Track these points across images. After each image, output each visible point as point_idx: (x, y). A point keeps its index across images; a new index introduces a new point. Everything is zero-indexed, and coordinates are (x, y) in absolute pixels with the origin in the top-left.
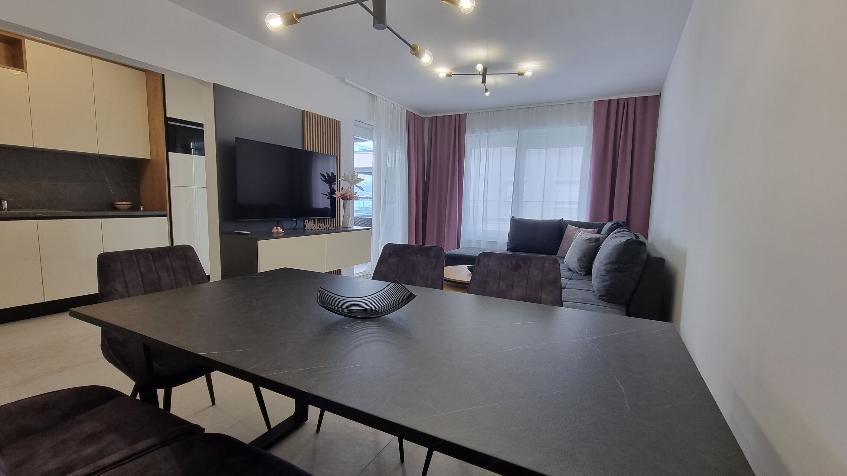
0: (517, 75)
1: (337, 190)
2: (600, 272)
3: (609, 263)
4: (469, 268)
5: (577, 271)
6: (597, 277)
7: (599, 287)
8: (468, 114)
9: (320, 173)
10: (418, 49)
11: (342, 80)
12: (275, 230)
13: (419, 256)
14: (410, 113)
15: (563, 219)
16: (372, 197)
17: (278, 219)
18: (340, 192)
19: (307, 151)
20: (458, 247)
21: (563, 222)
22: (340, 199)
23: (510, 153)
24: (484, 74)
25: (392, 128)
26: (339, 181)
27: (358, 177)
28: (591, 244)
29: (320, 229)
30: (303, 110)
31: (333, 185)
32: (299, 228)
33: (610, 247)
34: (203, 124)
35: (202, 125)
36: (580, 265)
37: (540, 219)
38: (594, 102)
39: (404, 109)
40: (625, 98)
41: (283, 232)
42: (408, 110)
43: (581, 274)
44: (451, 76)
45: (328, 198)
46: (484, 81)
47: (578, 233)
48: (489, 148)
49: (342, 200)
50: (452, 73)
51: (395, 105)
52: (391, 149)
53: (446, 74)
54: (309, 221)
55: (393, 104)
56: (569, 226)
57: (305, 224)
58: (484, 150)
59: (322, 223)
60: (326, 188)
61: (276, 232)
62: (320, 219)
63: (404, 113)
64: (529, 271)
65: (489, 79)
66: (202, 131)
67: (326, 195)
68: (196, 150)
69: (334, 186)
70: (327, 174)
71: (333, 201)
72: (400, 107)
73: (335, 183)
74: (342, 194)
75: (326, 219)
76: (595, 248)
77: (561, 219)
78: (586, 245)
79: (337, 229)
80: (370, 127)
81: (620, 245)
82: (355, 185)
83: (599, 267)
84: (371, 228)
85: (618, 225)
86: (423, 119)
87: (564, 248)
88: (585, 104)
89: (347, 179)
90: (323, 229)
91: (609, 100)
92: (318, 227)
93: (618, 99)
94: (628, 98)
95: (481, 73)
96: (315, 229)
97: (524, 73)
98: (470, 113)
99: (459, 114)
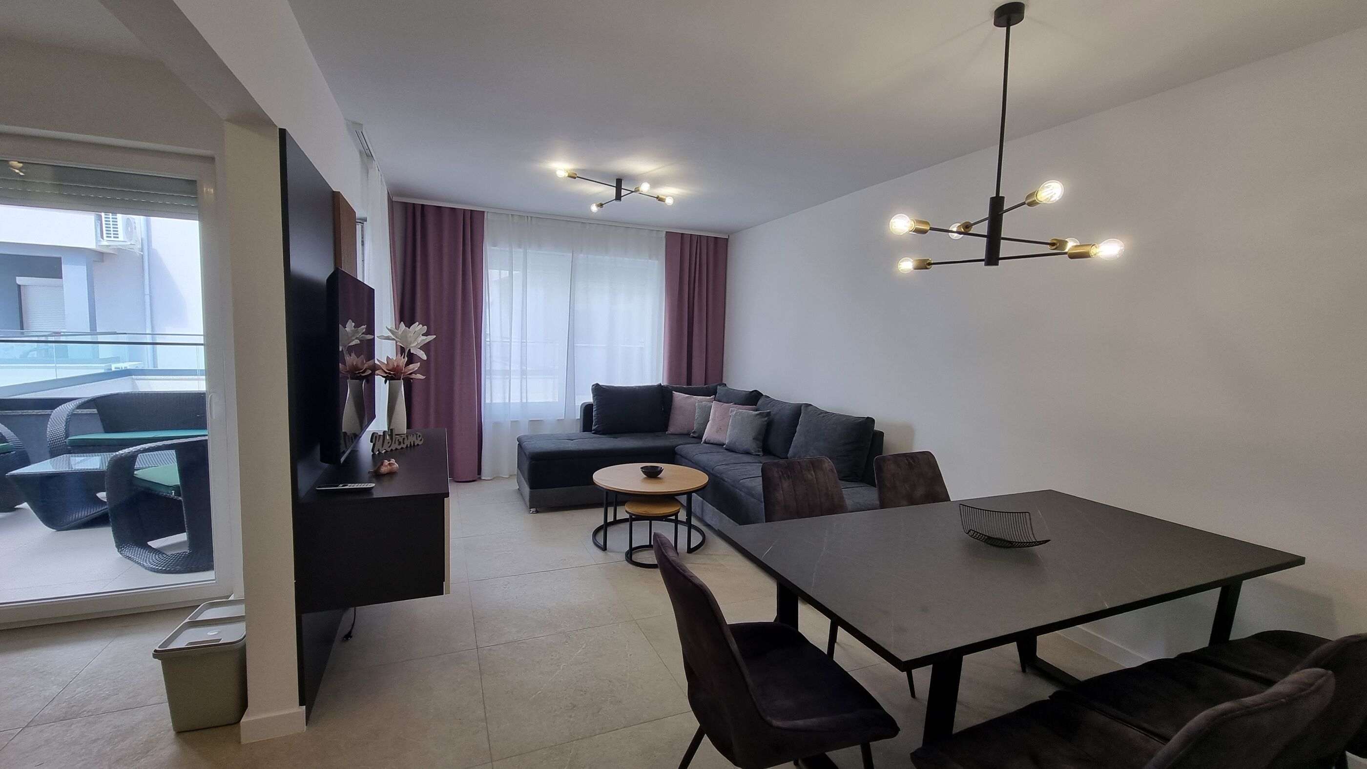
5: (752, 452)
8: (487, 212)
11: (354, 125)
21: (664, 388)
24: (619, 188)
29: (399, 447)
36: (757, 445)
38: (665, 233)
40: (698, 235)
43: (758, 455)
44: (575, 178)
46: (619, 197)
48: (526, 272)
50: (576, 174)
53: (568, 174)
56: (675, 393)
57: (373, 442)
58: (517, 275)
74: (393, 369)
77: (659, 385)
86: (393, 203)
87: (678, 423)
88: (655, 231)
89: (399, 339)
90: (404, 446)
91: (682, 234)
92: (397, 443)
93: (691, 235)
94: (700, 236)
95: (615, 186)
96: (391, 448)
97: (665, 199)
98: (490, 212)
99: (471, 210)
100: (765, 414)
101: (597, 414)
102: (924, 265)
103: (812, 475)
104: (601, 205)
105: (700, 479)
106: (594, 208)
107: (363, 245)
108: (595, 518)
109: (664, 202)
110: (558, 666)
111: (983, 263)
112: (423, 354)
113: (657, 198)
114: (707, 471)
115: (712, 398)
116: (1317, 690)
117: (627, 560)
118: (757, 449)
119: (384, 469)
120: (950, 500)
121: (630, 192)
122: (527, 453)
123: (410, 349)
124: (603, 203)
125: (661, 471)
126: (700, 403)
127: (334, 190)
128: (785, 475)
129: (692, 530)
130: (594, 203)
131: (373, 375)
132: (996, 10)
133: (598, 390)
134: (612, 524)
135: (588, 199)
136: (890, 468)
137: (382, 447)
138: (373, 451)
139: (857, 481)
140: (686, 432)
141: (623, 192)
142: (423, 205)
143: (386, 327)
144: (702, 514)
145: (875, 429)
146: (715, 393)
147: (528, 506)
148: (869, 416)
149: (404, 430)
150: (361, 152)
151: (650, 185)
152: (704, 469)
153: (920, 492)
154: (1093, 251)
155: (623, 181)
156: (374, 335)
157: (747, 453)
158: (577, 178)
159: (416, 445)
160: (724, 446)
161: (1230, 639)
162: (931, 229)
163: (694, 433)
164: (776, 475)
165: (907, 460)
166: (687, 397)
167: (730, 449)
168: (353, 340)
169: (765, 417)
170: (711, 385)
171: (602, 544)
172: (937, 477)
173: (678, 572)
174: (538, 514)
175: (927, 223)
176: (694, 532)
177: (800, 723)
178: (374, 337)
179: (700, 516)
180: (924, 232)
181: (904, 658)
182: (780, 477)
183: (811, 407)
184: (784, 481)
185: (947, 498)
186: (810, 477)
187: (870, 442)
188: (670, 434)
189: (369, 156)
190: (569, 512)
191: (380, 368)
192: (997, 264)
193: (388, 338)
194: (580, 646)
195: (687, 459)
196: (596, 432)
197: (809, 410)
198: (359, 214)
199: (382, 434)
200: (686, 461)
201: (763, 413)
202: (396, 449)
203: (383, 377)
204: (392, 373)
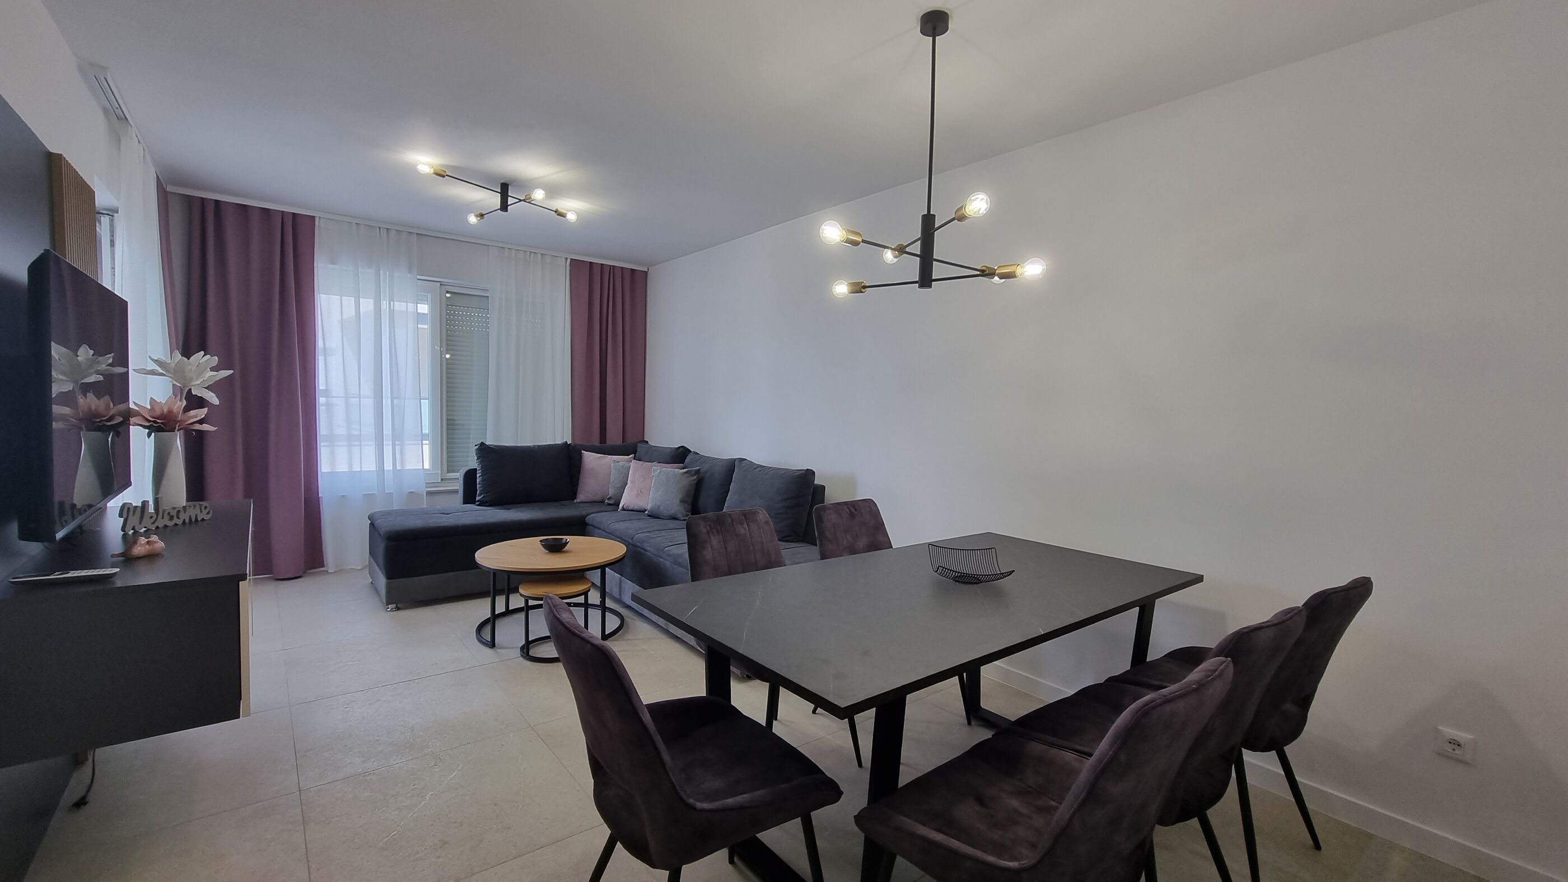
8: (320, 218)
14: (158, 178)
21: (570, 447)
24: (504, 195)
29: (170, 524)
38: (569, 261)
40: (610, 266)
42: (156, 170)
44: (443, 176)
46: (504, 207)
50: (445, 171)
53: (433, 170)
55: (145, 153)
56: (584, 452)
57: (125, 517)
63: (154, 177)
77: (564, 443)
86: (166, 195)
87: (589, 488)
89: (172, 373)
90: (180, 522)
91: (590, 262)
92: (167, 517)
93: (602, 264)
94: (613, 266)
95: (500, 191)
96: (155, 525)
97: (566, 214)
98: (323, 218)
99: (293, 214)
100: (693, 472)
101: (482, 481)
102: (859, 288)
103: (745, 529)
104: (482, 216)
105: (616, 550)
106: (473, 219)
107: (112, 244)
108: (480, 609)
109: (565, 217)
110: (422, 797)
111: (917, 284)
112: (211, 397)
113: (556, 212)
114: (625, 541)
115: (631, 458)
116: (1220, 675)
117: (522, 656)
118: (685, 513)
119: (138, 550)
120: (892, 547)
121: (518, 200)
122: (382, 533)
123: (191, 389)
124: (484, 213)
125: (566, 543)
126: (617, 464)
127: (51, 151)
128: (714, 531)
129: (607, 613)
130: (472, 213)
131: (125, 423)
132: (922, 16)
133: (484, 451)
134: (503, 615)
135: (465, 208)
136: (831, 518)
137: (140, 524)
138: (123, 529)
139: (797, 542)
140: (600, 499)
141: (510, 201)
142: (217, 202)
143: (149, 357)
144: (620, 594)
145: (815, 483)
146: (635, 452)
147: (385, 601)
148: (809, 468)
149: (182, 501)
150: (105, 111)
151: (545, 192)
152: (622, 539)
153: (862, 542)
154: (1019, 271)
155: (509, 187)
156: (128, 367)
157: (674, 518)
158: (446, 177)
159: (199, 519)
160: (646, 512)
161: (1148, 660)
162: (863, 241)
163: (609, 499)
164: (704, 531)
165: (848, 508)
166: (601, 457)
167: (653, 516)
168: (90, 375)
169: (694, 476)
170: (630, 440)
171: (489, 640)
172: (878, 527)
173: (573, 633)
174: (398, 612)
175: (859, 234)
176: (609, 616)
177: (730, 801)
178: (128, 371)
179: (618, 597)
180: (855, 243)
181: (843, 704)
182: (708, 533)
183: (746, 461)
184: (712, 537)
185: (890, 546)
186: (742, 531)
187: (811, 497)
188: (580, 503)
189: (122, 119)
190: (443, 605)
191: (137, 414)
192: (930, 286)
193: (153, 373)
194: (455, 767)
195: (599, 529)
196: (482, 504)
197: (743, 465)
198: (102, 199)
199: (140, 504)
200: (599, 531)
201: (691, 471)
202: (166, 526)
203: (145, 427)
204: (158, 421)
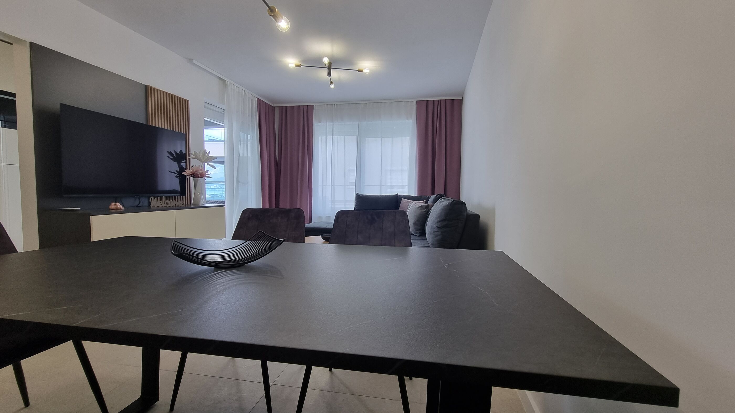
0: (357, 71)
1: (187, 168)
2: (433, 229)
3: (440, 221)
4: (323, 238)
5: (413, 233)
6: (431, 234)
7: (433, 241)
8: (315, 105)
9: (167, 151)
10: (276, 11)
11: (191, 60)
12: (113, 205)
13: (279, 218)
14: (261, 101)
15: (398, 194)
16: (224, 181)
17: (117, 195)
18: (189, 169)
19: (152, 126)
20: (310, 222)
21: (398, 196)
22: (190, 178)
23: (352, 141)
24: (330, 68)
25: (243, 114)
26: (189, 159)
27: (210, 155)
28: (423, 210)
29: (168, 206)
30: (146, 85)
31: (182, 163)
32: (142, 206)
33: (440, 209)
34: (15, 94)
35: (13, 95)
36: (415, 228)
37: (380, 195)
38: (416, 102)
39: (254, 96)
40: (439, 100)
41: (124, 208)
42: (259, 98)
43: (416, 236)
44: (300, 67)
45: (176, 177)
46: (329, 74)
47: (411, 204)
48: (334, 136)
49: (192, 178)
50: (301, 64)
51: (246, 92)
52: (243, 133)
53: (295, 65)
54: (154, 199)
55: (244, 91)
56: (403, 199)
57: (150, 201)
58: (330, 138)
59: (170, 200)
60: (175, 167)
61: (115, 209)
62: (168, 196)
63: (255, 101)
64: (383, 223)
65: (334, 74)
66: (15, 101)
67: (174, 173)
68: (6, 122)
69: (183, 165)
70: (176, 153)
71: (183, 180)
72: (251, 94)
73: (184, 161)
74: (193, 172)
75: (175, 196)
76: (426, 213)
77: (396, 195)
78: (419, 212)
79: (188, 206)
80: (221, 111)
81: (447, 206)
82: (206, 164)
83: (432, 226)
84: (225, 206)
85: (440, 196)
86: (274, 108)
88: (409, 102)
89: (198, 158)
91: (427, 101)
93: (433, 100)
95: (327, 67)
96: (162, 206)
97: (364, 70)
99: (307, 106)
104: (331, 83)
133: (358, 198)
137: (156, 204)
169: (425, 209)
202: (166, 207)
